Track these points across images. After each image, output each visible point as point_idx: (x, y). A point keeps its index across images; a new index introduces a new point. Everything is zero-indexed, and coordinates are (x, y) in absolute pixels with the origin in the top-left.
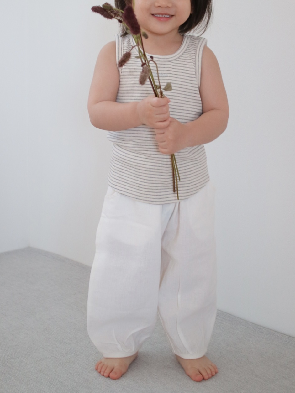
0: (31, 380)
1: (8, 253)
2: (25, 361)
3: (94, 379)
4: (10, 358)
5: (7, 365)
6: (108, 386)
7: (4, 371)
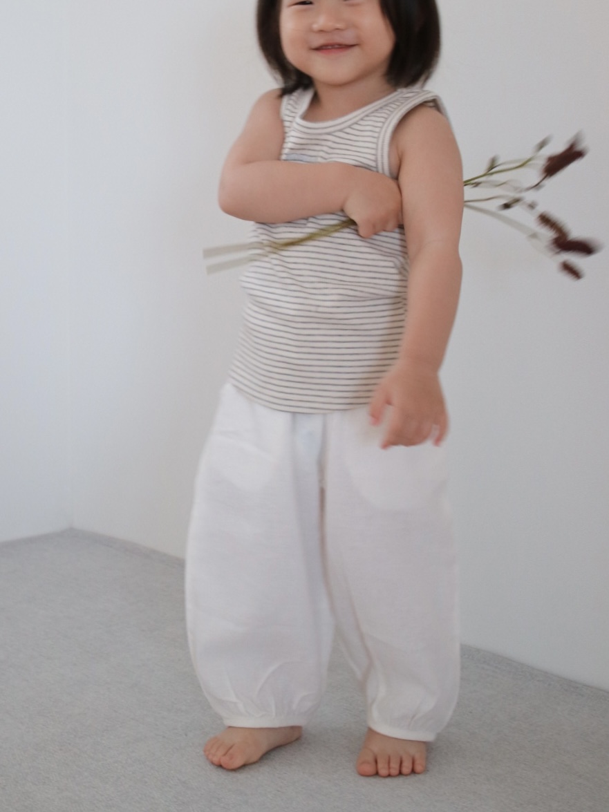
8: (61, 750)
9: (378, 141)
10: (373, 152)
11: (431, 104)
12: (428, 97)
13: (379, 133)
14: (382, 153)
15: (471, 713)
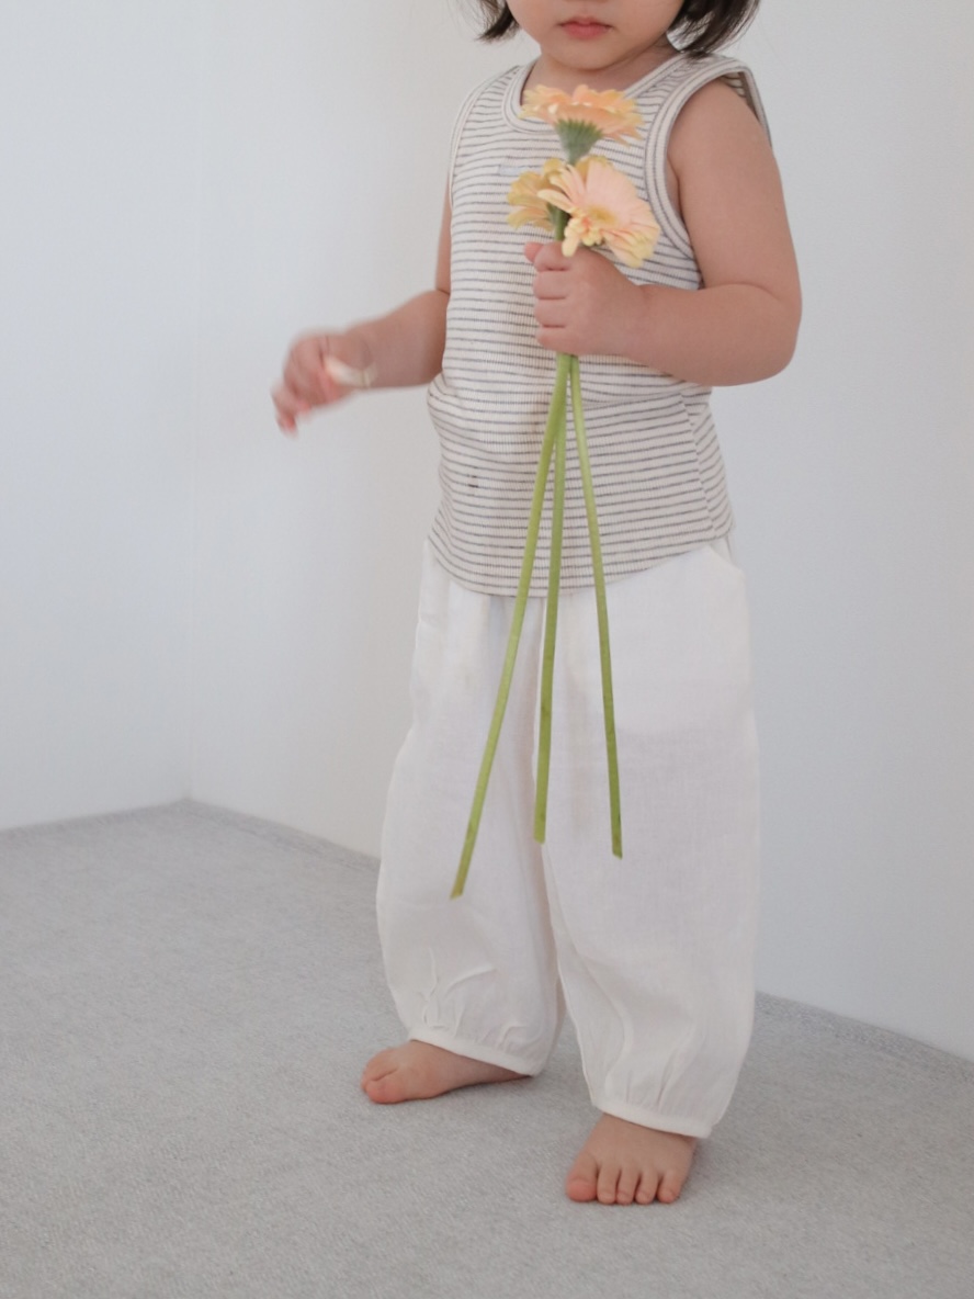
0: (255, 1233)
1: (116, 819)
2: (224, 1168)
3: (476, 1238)
4: (171, 1156)
5: (165, 1182)
6: (527, 1265)
7: (155, 1201)
8: (149, 1181)
9: (647, 145)
10: (639, 162)
11: (737, 83)
12: (732, 68)
13: (650, 131)
14: (654, 164)
15: (860, 1135)
